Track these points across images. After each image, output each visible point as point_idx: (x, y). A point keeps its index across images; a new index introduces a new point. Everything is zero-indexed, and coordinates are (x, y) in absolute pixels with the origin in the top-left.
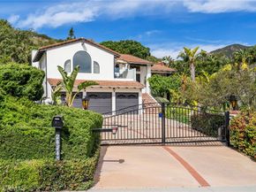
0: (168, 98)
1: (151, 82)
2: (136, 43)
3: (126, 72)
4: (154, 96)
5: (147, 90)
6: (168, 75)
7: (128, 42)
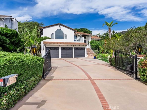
0: (99, 50)
1: (91, 43)
2: (86, 29)
3: (80, 39)
4: (92, 49)
5: (89, 47)
6: (99, 40)
7: (83, 29)
